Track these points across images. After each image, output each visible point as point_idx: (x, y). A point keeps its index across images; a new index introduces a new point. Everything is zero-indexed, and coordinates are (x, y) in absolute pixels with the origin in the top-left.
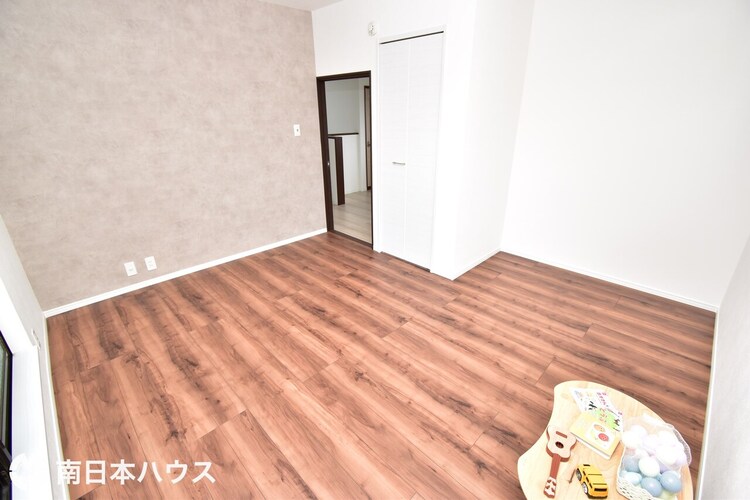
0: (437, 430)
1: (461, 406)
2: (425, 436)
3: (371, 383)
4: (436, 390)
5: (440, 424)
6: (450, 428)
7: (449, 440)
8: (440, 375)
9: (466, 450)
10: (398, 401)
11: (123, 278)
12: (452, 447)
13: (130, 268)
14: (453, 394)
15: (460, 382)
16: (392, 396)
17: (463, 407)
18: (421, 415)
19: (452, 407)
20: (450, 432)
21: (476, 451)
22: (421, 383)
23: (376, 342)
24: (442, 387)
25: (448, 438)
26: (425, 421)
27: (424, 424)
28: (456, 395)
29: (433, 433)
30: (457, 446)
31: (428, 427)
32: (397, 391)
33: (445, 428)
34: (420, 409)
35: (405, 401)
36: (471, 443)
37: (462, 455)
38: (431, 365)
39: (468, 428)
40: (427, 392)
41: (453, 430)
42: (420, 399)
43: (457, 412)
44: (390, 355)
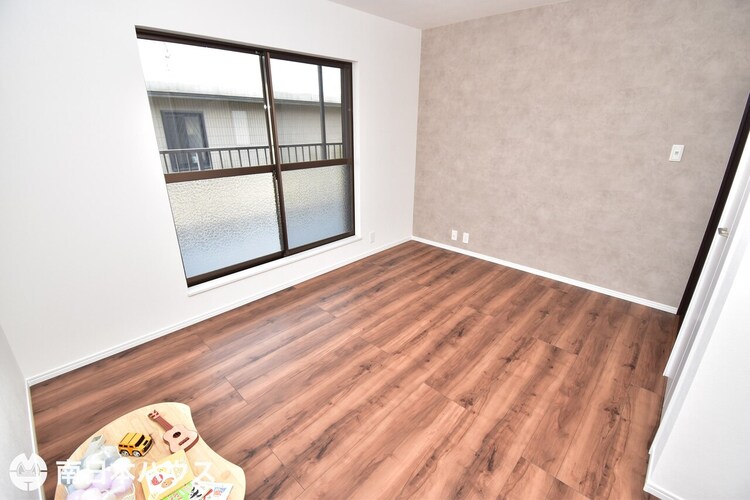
0: (296, 423)
1: (321, 449)
2: (292, 414)
3: (356, 376)
4: (345, 428)
5: (301, 427)
6: (296, 434)
7: (283, 431)
8: (368, 434)
9: (269, 444)
10: (333, 395)
11: (448, 239)
12: (275, 433)
13: (454, 234)
14: (338, 444)
15: (355, 454)
16: (340, 391)
17: (317, 451)
18: (315, 412)
19: (319, 439)
20: (291, 434)
21: (266, 452)
22: (355, 415)
23: (416, 378)
24: (349, 434)
25: (286, 431)
26: (307, 415)
27: (306, 412)
28: (335, 447)
29: (294, 419)
30: (276, 437)
31: (301, 416)
32: (345, 395)
33: (296, 430)
34: (321, 411)
35: (333, 400)
36: (275, 450)
37: (266, 440)
38: (382, 427)
39: (291, 451)
40: (343, 420)
41: (294, 436)
42: (335, 413)
43: (313, 444)
44: (397, 389)
